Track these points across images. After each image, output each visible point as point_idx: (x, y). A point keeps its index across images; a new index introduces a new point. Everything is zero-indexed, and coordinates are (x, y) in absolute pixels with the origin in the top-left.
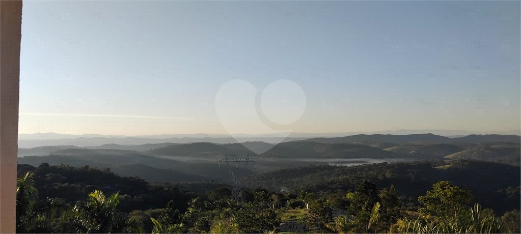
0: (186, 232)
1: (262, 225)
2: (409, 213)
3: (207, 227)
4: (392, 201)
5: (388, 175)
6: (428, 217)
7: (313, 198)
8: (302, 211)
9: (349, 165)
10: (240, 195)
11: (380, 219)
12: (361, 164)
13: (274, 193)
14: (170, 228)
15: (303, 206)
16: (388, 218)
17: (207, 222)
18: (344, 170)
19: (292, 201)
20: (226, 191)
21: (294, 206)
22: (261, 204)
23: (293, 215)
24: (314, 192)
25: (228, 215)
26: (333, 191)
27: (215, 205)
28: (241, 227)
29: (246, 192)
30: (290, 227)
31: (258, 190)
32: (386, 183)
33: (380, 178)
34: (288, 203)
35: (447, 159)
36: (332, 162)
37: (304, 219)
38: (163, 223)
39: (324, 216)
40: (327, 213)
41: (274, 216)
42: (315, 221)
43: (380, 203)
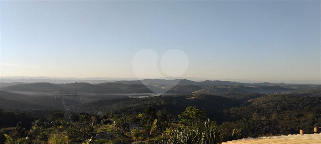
0: (30, 143)
1: (85, 136)
2: (173, 124)
3: (45, 138)
4: (164, 118)
5: (162, 103)
6: (183, 126)
7: (118, 117)
8: (111, 126)
9: (140, 97)
10: (70, 117)
11: (157, 128)
12: (147, 97)
13: (93, 116)
14: (19, 140)
15: (111, 123)
16: (161, 127)
17: (46, 135)
18: (137, 100)
19: (105, 120)
20: (60, 115)
21: (106, 123)
22: (84, 123)
23: (105, 128)
24: (118, 114)
25: (61, 130)
26: (130, 113)
27: (52, 124)
28: (70, 137)
29: (74, 115)
30: (103, 136)
31: (83, 114)
32: (161, 107)
33: (158, 104)
34: (102, 121)
35: (193, 94)
36: (130, 95)
37: (112, 131)
38: (13, 137)
39: (124, 128)
40: (126, 126)
41: (93, 130)
42: (119, 132)
43: (157, 119)
